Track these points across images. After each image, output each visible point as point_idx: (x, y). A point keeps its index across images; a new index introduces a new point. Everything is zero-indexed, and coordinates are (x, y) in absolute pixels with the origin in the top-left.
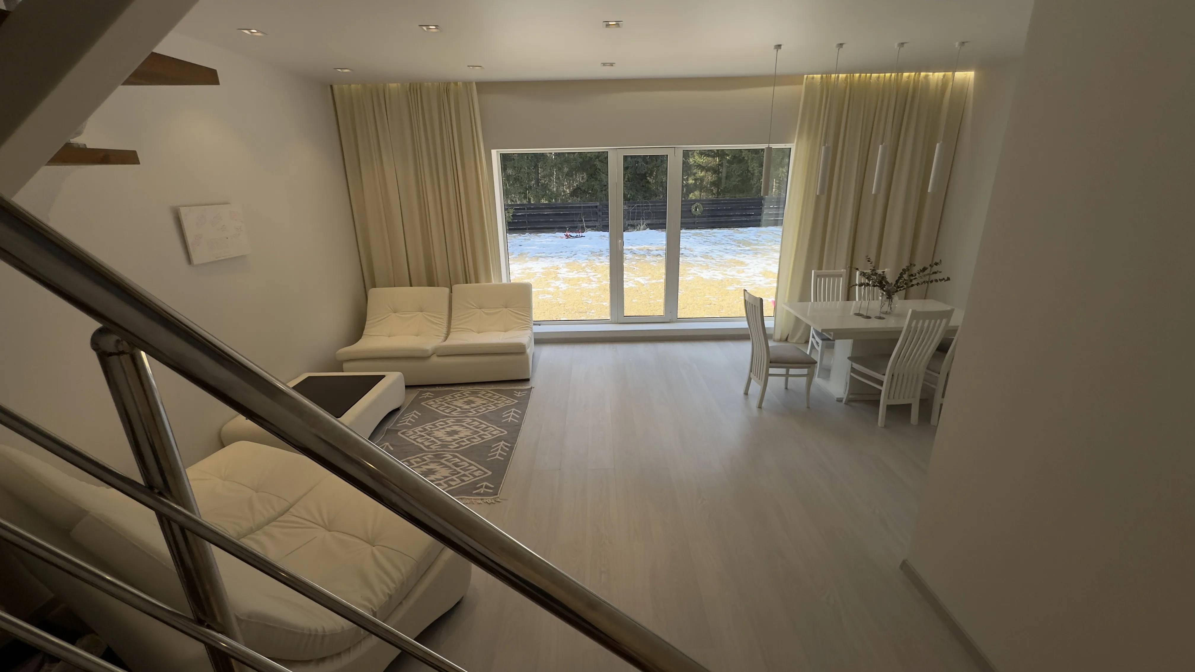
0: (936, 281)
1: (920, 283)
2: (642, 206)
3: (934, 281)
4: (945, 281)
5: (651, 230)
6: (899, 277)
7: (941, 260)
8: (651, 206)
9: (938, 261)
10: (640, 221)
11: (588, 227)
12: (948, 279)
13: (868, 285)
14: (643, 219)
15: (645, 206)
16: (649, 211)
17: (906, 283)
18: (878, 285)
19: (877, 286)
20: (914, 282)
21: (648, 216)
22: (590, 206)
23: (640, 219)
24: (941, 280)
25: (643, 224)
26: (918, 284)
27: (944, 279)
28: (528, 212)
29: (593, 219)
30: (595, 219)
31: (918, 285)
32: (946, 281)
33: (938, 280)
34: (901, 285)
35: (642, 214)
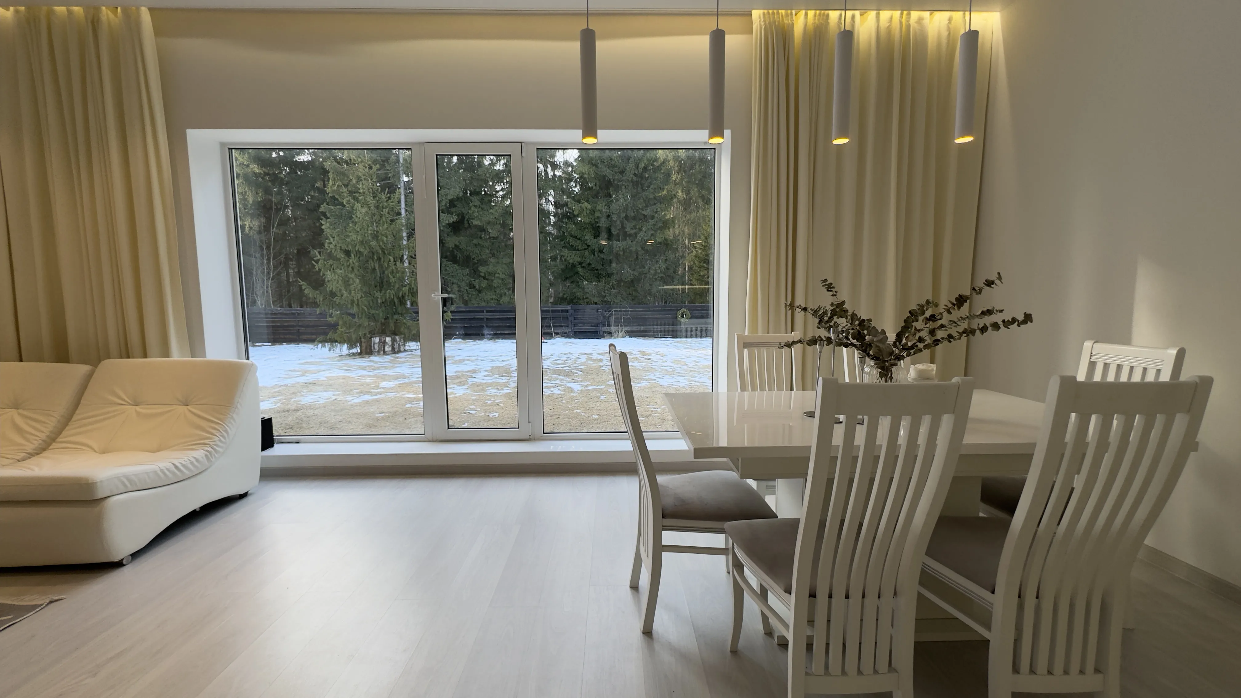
0: (996, 326)
1: (955, 334)
2: (620, 311)
3: (990, 329)
4: (1018, 325)
5: (631, 338)
6: (903, 328)
7: (999, 273)
8: (631, 311)
9: (993, 277)
10: (619, 328)
11: (557, 334)
12: (1028, 318)
13: (829, 341)
14: (621, 326)
15: (624, 311)
16: (628, 316)
17: (920, 337)
18: (855, 341)
19: (853, 345)
20: (940, 334)
21: (627, 322)
22: (559, 310)
23: (618, 326)
24: (1007, 324)
25: (622, 331)
26: (950, 337)
27: (1014, 320)
28: (486, 315)
29: (563, 325)
30: (566, 325)
31: (950, 342)
32: (1022, 326)
33: (1000, 323)
34: (910, 344)
35: (620, 320)
